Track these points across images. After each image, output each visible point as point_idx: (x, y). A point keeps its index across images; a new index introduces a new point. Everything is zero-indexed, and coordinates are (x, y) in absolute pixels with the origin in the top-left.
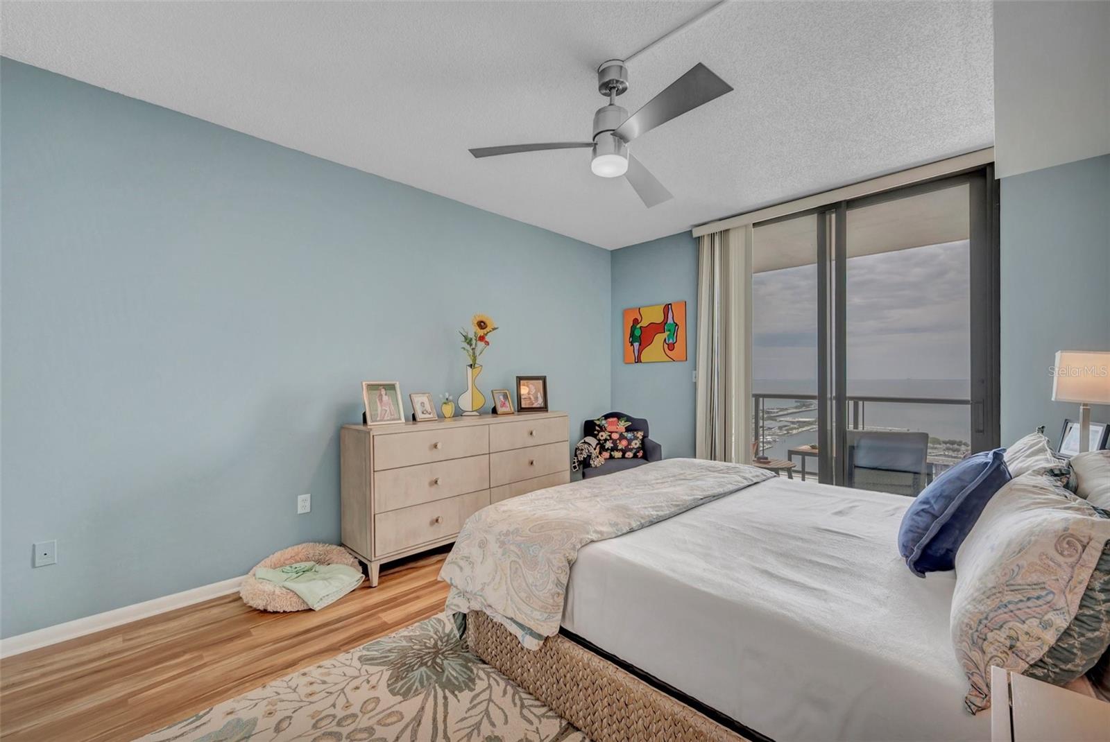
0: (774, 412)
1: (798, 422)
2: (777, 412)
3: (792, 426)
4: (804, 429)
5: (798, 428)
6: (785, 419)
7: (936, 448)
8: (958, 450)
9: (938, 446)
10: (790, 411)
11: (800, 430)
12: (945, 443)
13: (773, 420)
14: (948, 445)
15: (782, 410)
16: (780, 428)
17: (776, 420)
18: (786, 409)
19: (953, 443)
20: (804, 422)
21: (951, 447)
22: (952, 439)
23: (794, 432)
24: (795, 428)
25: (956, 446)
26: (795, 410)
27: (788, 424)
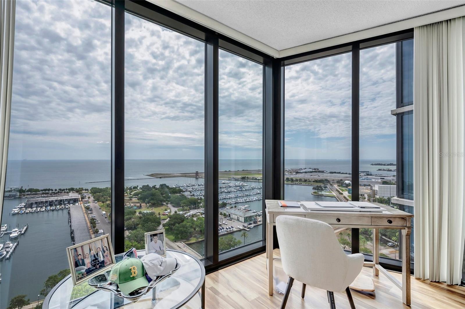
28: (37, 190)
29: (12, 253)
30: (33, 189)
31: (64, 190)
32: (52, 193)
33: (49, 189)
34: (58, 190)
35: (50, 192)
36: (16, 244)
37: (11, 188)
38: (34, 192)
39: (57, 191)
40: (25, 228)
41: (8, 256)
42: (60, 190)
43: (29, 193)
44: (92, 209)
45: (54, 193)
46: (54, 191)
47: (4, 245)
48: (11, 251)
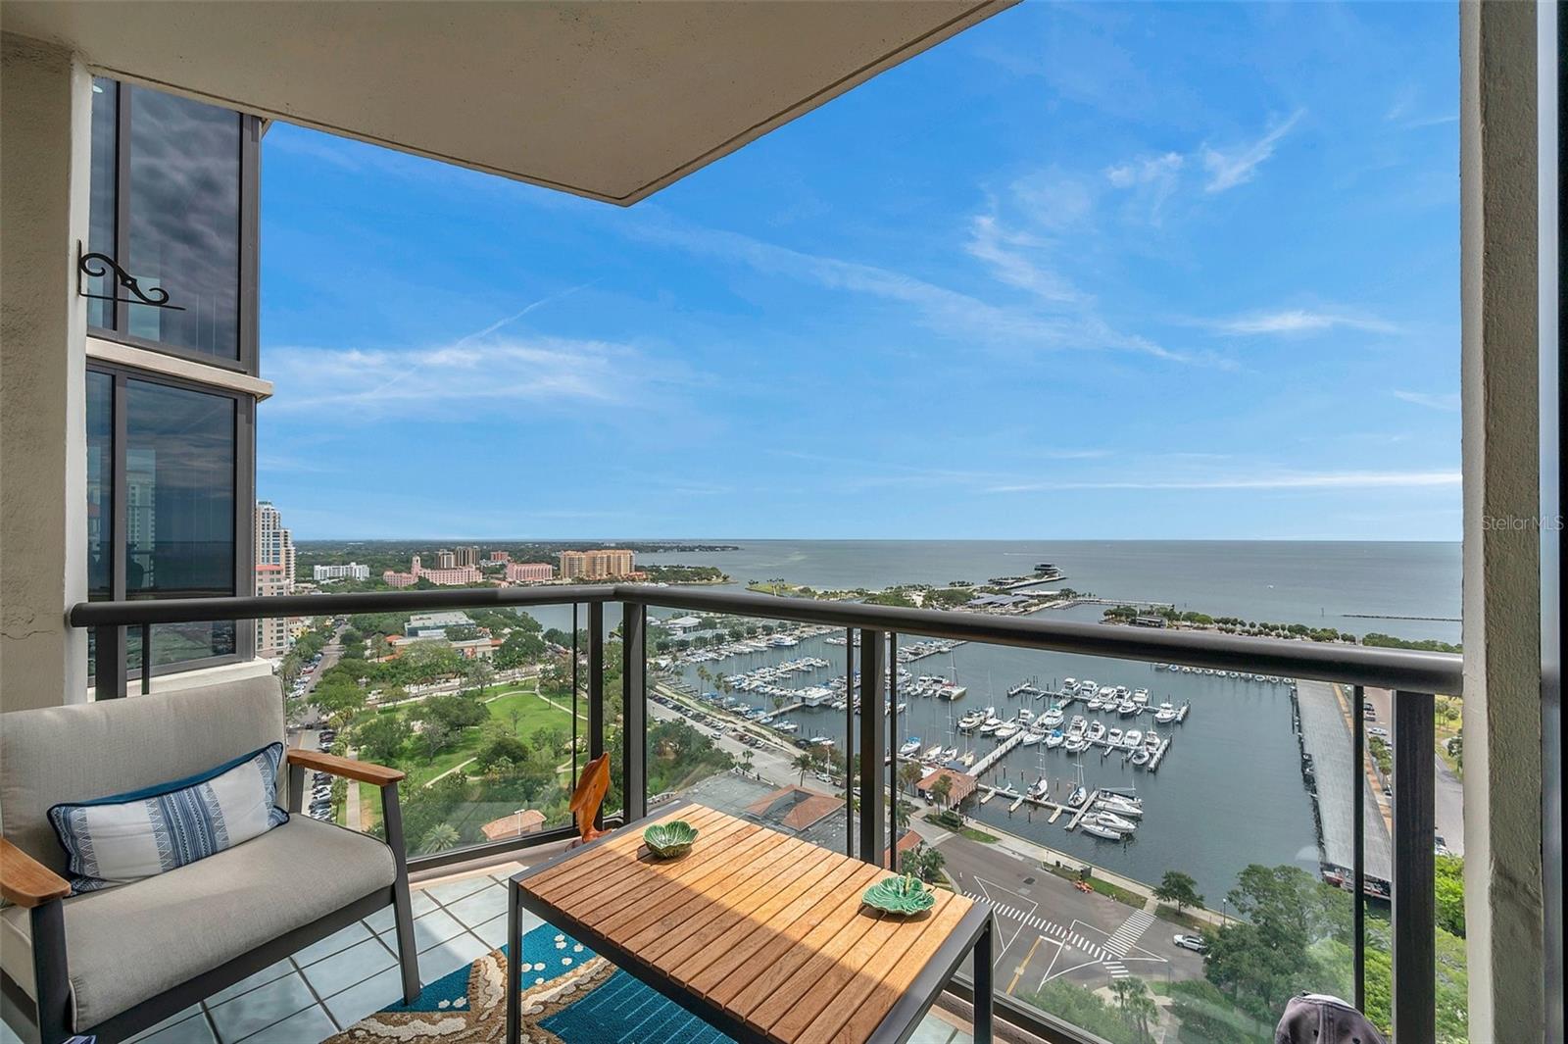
0: (1008, 584)
1: (1038, 596)
2: (1012, 583)
3: (1031, 601)
4: (1046, 605)
5: (1038, 605)
6: (1022, 592)
7: (1206, 629)
8: (1233, 631)
9: (1209, 626)
10: (1026, 582)
11: (1041, 606)
12: (1218, 622)
13: (1006, 594)
14: (1221, 624)
15: (1019, 580)
16: (1015, 604)
17: (1010, 594)
18: (1024, 579)
19: (1226, 622)
20: (1046, 596)
21: (1224, 626)
22: (1225, 617)
23: (1034, 609)
24: (1035, 605)
25: (1230, 626)
26: (1036, 581)
27: (1026, 598)
28: (1206, 620)
29: (1160, 760)
30: (1197, 614)
31: (1275, 628)
32: (1243, 631)
33: (1236, 620)
34: (1258, 626)
35: (1238, 628)
36: (1166, 742)
37: (1151, 606)
38: (1199, 621)
39: (1256, 630)
40: (1184, 709)
41: (1152, 765)
42: (1265, 626)
43: (1188, 623)
44: (1374, 707)
45: (1248, 632)
46: (1247, 627)
47: (1144, 736)
48: (1158, 755)
